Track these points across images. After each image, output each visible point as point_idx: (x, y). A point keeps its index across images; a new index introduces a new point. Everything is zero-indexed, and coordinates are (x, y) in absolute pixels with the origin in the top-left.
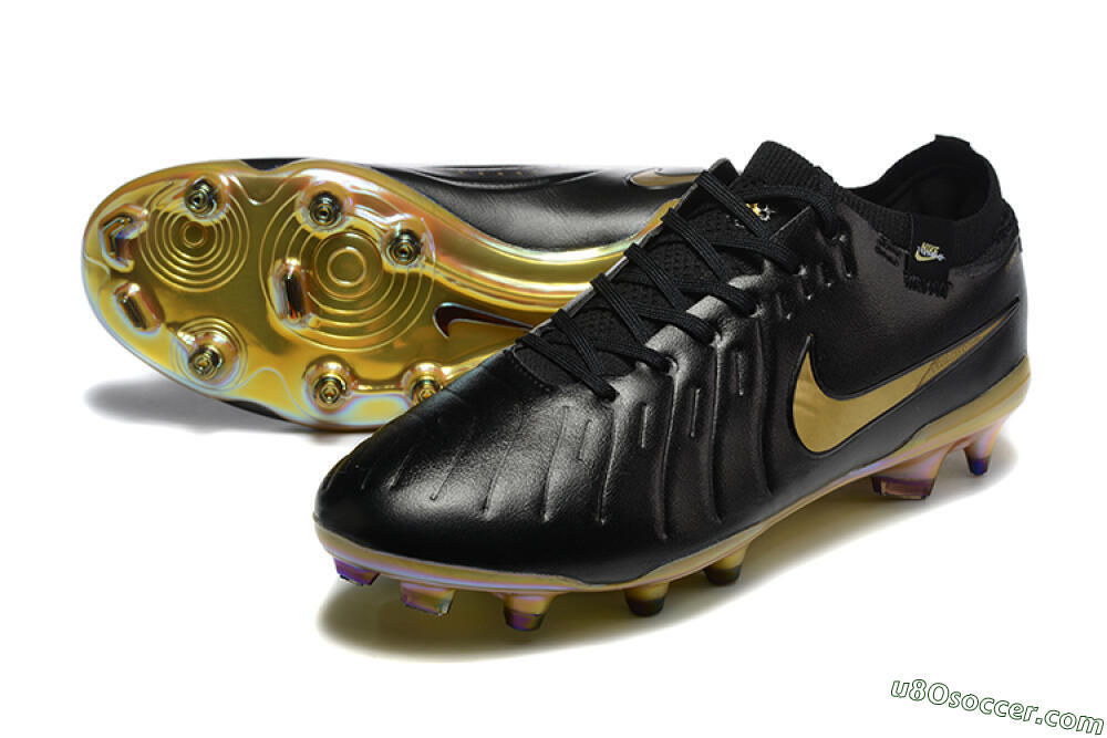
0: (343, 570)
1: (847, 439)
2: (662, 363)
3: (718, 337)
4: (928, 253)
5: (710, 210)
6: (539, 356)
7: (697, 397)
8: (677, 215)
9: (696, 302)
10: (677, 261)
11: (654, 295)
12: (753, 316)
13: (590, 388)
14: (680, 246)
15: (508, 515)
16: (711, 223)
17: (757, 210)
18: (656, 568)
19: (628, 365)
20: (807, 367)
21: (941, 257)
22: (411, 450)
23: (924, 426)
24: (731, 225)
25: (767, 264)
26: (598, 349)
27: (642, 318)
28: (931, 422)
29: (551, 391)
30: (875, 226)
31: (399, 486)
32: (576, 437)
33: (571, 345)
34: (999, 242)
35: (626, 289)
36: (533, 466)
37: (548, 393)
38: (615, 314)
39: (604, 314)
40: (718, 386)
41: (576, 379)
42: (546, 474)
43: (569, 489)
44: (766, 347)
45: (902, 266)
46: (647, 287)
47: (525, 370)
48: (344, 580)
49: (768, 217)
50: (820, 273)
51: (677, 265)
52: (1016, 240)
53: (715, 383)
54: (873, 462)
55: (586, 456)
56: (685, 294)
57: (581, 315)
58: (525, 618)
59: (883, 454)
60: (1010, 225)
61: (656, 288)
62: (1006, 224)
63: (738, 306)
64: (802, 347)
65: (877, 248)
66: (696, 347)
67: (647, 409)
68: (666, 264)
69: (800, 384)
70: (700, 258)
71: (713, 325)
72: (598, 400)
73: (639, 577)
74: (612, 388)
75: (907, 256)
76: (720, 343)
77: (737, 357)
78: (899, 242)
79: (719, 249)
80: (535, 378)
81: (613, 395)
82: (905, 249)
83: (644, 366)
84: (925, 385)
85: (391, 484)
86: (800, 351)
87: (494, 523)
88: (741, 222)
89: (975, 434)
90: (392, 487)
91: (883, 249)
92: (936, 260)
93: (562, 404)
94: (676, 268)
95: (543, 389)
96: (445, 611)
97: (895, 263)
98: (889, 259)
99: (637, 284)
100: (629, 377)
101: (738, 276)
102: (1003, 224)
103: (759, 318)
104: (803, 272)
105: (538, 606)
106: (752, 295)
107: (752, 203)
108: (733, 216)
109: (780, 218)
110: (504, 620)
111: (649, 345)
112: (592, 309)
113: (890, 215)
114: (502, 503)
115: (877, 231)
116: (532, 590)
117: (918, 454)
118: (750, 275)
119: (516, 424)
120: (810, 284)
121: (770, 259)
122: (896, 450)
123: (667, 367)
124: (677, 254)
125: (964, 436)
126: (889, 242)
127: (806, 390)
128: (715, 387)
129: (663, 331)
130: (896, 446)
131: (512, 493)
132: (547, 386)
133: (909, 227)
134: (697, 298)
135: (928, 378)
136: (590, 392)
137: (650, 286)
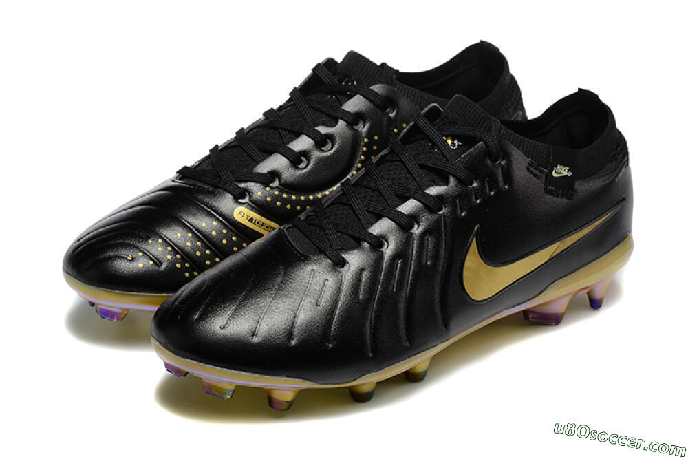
0: (168, 367)
1: (500, 292)
2: (377, 243)
3: (416, 226)
4: (562, 171)
5: (421, 139)
6: (301, 234)
7: (399, 265)
8: (399, 142)
9: (403, 203)
10: (395, 173)
11: (378, 196)
12: (440, 213)
13: (329, 258)
14: (398, 163)
15: (269, 340)
16: (419, 148)
17: (449, 142)
18: (364, 375)
19: (356, 243)
20: (474, 246)
21: (570, 174)
22: (212, 294)
23: (554, 282)
24: (432, 150)
25: (452, 179)
26: (338, 232)
27: (368, 211)
28: (559, 279)
29: (305, 259)
30: (527, 154)
31: (201, 318)
32: (316, 290)
33: (322, 227)
34: (612, 162)
35: (361, 191)
36: (288, 308)
37: (302, 260)
38: (351, 208)
39: (345, 207)
40: (413, 258)
41: (321, 252)
42: (296, 314)
43: (309, 325)
44: (448, 233)
45: (543, 180)
46: (373, 190)
47: (290, 243)
48: (169, 373)
49: (456, 147)
50: (487, 185)
51: (395, 176)
52: (626, 159)
53: (412, 256)
54: (520, 304)
55: (322, 303)
56: (397, 196)
57: (332, 206)
58: (280, 403)
59: (525, 300)
60: (621, 150)
61: (379, 191)
62: (619, 150)
63: (431, 205)
64: (472, 233)
65: (527, 168)
66: (401, 233)
67: (365, 273)
68: (387, 175)
69: (468, 257)
70: (409, 172)
71: (413, 218)
72: (334, 266)
73: (354, 380)
74: (344, 258)
75: (547, 173)
76: (417, 231)
77: (428, 239)
78: (542, 165)
79: (422, 167)
80: (296, 249)
81: (343, 263)
82: (546, 169)
83: (366, 244)
84: (555, 256)
85: (196, 317)
86: (470, 236)
87: (259, 344)
88: (438, 149)
89: (592, 285)
90: (197, 319)
91: (532, 169)
92: (567, 176)
93: (311, 268)
94: (394, 179)
95: (299, 257)
96: (229, 397)
97: (538, 178)
98: (535, 175)
99: (367, 188)
100: (355, 251)
101: (432, 186)
102: (616, 150)
103: (443, 215)
104: (475, 185)
105: (289, 396)
106: (440, 199)
107: (447, 137)
108: (434, 145)
109: (464, 148)
110: (267, 404)
111: (370, 230)
112: (339, 203)
113: (538, 146)
114: (266, 332)
115: (528, 157)
116: (285, 387)
117: (551, 299)
118: (440, 186)
119: (279, 280)
120: (480, 192)
121: (454, 176)
122: (535, 297)
123: (381, 245)
124: (396, 169)
125: (586, 286)
126: (535, 164)
127: (473, 261)
128: (412, 258)
129: (380, 221)
130: (536, 294)
131: (272, 326)
132: (302, 255)
133: (550, 154)
134: (405, 199)
135: (558, 252)
136: (329, 261)
137: (376, 190)
